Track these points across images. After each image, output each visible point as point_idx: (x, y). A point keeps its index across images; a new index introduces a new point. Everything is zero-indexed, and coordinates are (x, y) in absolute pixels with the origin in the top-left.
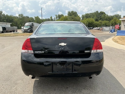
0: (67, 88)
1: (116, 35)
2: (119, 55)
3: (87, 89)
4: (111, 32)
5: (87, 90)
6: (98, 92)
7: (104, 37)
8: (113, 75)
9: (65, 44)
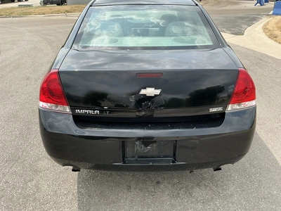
0: (158, 183)
1: (271, 13)
2: (278, 80)
3: (206, 186)
4: (258, 4)
5: (206, 188)
6: (232, 194)
7: (242, 18)
8: (265, 141)
9: (158, 92)
